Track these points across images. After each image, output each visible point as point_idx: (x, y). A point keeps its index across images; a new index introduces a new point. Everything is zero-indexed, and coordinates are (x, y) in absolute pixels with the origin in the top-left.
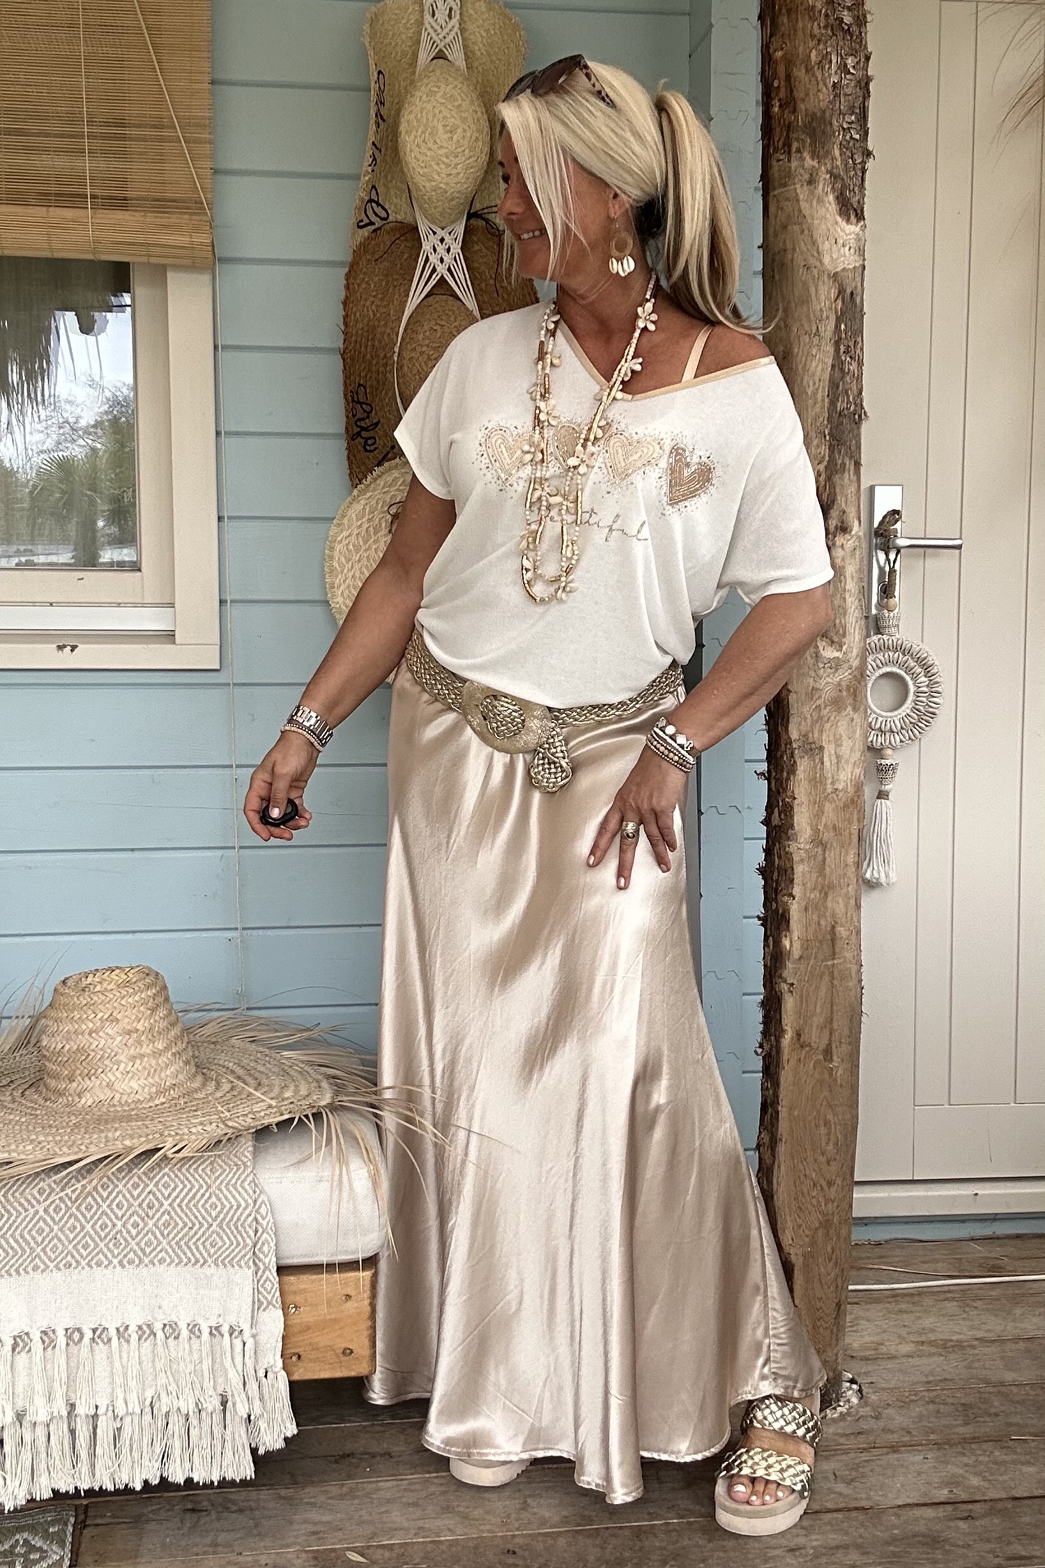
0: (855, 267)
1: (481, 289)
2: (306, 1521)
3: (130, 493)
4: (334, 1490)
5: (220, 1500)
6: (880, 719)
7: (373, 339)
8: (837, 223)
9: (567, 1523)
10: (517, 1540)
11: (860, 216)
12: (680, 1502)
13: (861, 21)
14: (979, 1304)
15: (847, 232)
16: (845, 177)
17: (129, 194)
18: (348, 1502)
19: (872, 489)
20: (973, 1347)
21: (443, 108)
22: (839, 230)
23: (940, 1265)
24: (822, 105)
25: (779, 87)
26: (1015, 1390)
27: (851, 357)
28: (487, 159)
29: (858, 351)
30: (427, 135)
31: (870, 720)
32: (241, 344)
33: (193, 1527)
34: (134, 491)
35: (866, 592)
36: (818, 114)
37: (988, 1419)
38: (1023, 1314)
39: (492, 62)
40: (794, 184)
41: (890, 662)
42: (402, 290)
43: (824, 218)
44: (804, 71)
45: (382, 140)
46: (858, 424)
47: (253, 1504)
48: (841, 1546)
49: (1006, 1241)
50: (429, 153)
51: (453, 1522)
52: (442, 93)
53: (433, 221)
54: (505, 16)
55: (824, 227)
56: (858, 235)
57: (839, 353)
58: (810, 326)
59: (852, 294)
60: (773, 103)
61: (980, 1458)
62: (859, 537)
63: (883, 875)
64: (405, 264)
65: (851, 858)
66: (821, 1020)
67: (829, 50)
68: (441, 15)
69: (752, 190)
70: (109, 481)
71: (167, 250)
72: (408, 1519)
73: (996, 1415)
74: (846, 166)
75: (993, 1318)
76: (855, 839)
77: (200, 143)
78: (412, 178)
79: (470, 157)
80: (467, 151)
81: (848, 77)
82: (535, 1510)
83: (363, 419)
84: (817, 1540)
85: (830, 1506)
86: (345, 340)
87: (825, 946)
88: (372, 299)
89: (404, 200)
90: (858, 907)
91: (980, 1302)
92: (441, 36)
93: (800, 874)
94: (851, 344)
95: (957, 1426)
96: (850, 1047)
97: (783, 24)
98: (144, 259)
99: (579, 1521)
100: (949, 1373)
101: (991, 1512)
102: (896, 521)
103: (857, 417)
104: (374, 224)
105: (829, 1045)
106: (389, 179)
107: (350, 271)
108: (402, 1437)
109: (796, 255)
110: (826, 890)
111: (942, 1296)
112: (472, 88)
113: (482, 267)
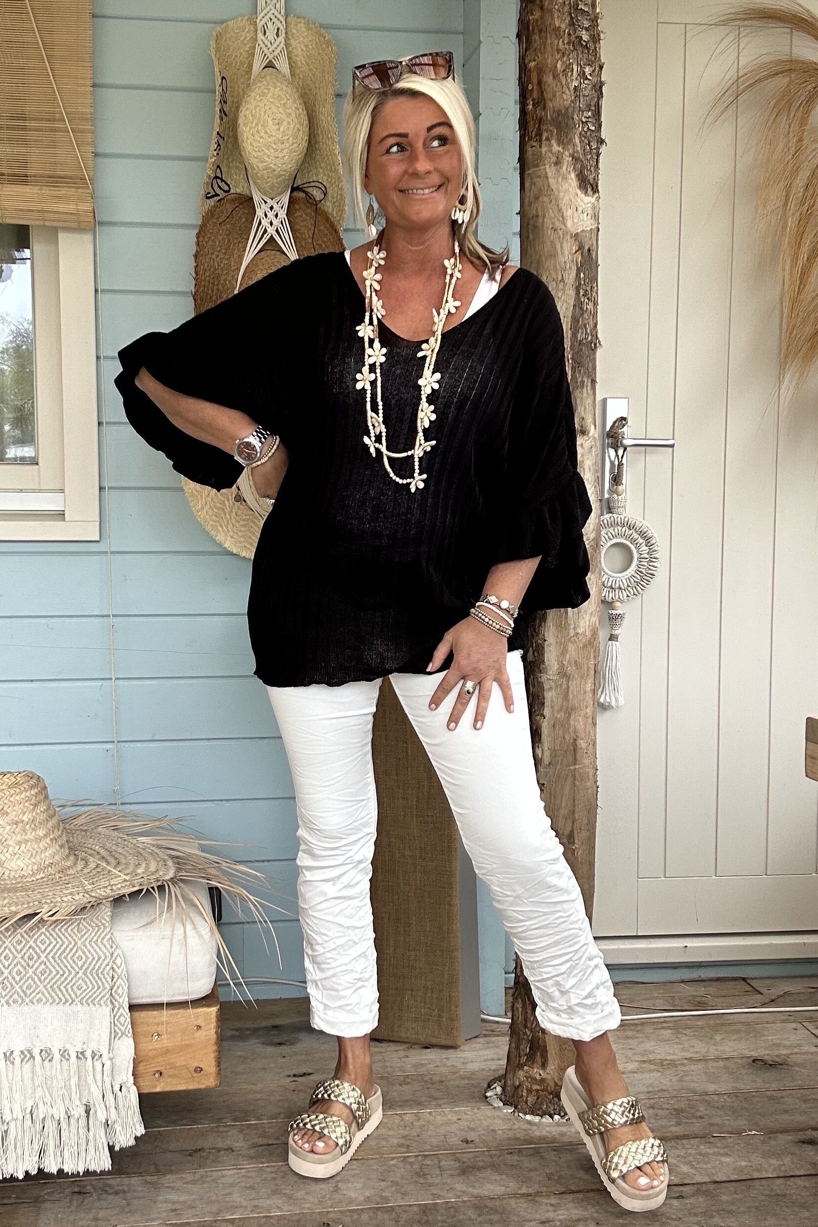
0: (591, 229)
1: (302, 247)
2: (166, 1202)
3: (30, 405)
4: (189, 1177)
5: (100, 1185)
6: (611, 579)
8: (577, 195)
9: (369, 1201)
10: (331, 1216)
11: (595, 190)
12: (457, 1185)
13: (596, 39)
14: (688, 1031)
15: (586, 202)
16: (584, 160)
17: (29, 172)
18: (199, 1186)
19: (604, 401)
20: (682, 1064)
21: (272, 106)
22: (579, 201)
23: (658, 1001)
24: (567, 103)
25: (532, 90)
26: (716, 1098)
27: (588, 299)
28: (307, 145)
29: (594, 294)
30: (260, 126)
31: (603, 580)
32: (115, 288)
33: (80, 1205)
34: (33, 402)
35: (600, 481)
36: (563, 111)
37: (694, 1121)
38: (721, 1040)
39: (310, 70)
40: (544, 165)
41: (619, 535)
42: (241, 246)
43: (567, 191)
44: (552, 77)
45: (224, 130)
46: (594, 350)
47: (126, 1188)
48: (582, 1220)
49: (709, 983)
50: (261, 140)
51: (280, 1201)
52: (270, 94)
53: (265, 195)
54: (321, 35)
55: (567, 198)
56: (593, 204)
57: (579, 296)
58: (557, 274)
59: (589, 250)
60: (528, 101)
61: (690, 1151)
62: (594, 438)
63: (613, 699)
64: (243, 226)
65: (589, 686)
66: (566, 812)
67: (571, 61)
68: (271, 34)
69: (511, 170)
70: (13, 395)
71: (57, 216)
72: (245, 1199)
73: (701, 1117)
74: (584, 151)
75: (698, 1042)
76: (592, 672)
77: (85, 132)
78: (249, 160)
79: (293, 143)
80: (291, 139)
81: (586, 82)
82: (345, 1192)
84: (561, 1215)
85: (573, 1188)
86: (196, 285)
87: (568, 753)
88: (217, 253)
89: (241, 177)
90: (595, 724)
91: (689, 1030)
92: (271, 50)
93: (550, 699)
94: (589, 289)
95: (670, 1126)
96: (588, 833)
97: (535, 41)
98: (41, 223)
99: (378, 1199)
100: (665, 1085)
101: (698, 1192)
102: (624, 426)
103: (593, 345)
104: (219, 195)
105: (572, 832)
106: (230, 160)
107: (200, 231)
108: (241, 1136)
109: (545, 220)
110: (569, 711)
111: (660, 1026)
112: (295, 90)
113: (303, 229)
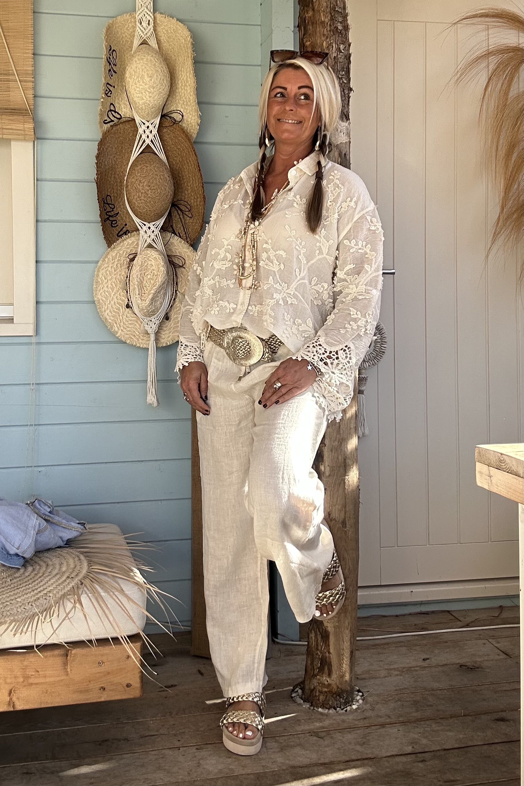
0: (346, 142)
1: (168, 150)
7: (115, 174)
11: (348, 118)
13: (346, 28)
14: (417, 648)
15: (342, 125)
20: (416, 671)
21: (147, 66)
28: (169, 89)
30: (139, 79)
32: (47, 178)
37: (427, 708)
42: (129, 150)
45: (114, 82)
50: (140, 87)
52: (146, 59)
53: (144, 119)
56: (347, 127)
59: (345, 154)
61: (426, 729)
64: (130, 138)
65: (352, 425)
66: (340, 507)
67: (332, 41)
68: (144, 24)
71: (11, 132)
77: (28, 82)
79: (161, 88)
80: (159, 85)
81: (341, 54)
83: (110, 212)
86: (97, 175)
87: (341, 468)
88: (113, 155)
89: (128, 109)
90: (357, 449)
92: (145, 33)
95: (413, 712)
96: (355, 520)
97: (310, 29)
98: (1, 136)
100: (406, 685)
101: (435, 757)
104: (114, 121)
106: (120, 99)
110: (341, 441)
112: (160, 56)
113: (168, 139)
